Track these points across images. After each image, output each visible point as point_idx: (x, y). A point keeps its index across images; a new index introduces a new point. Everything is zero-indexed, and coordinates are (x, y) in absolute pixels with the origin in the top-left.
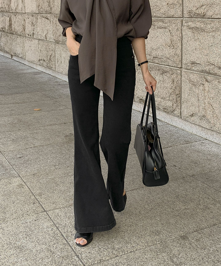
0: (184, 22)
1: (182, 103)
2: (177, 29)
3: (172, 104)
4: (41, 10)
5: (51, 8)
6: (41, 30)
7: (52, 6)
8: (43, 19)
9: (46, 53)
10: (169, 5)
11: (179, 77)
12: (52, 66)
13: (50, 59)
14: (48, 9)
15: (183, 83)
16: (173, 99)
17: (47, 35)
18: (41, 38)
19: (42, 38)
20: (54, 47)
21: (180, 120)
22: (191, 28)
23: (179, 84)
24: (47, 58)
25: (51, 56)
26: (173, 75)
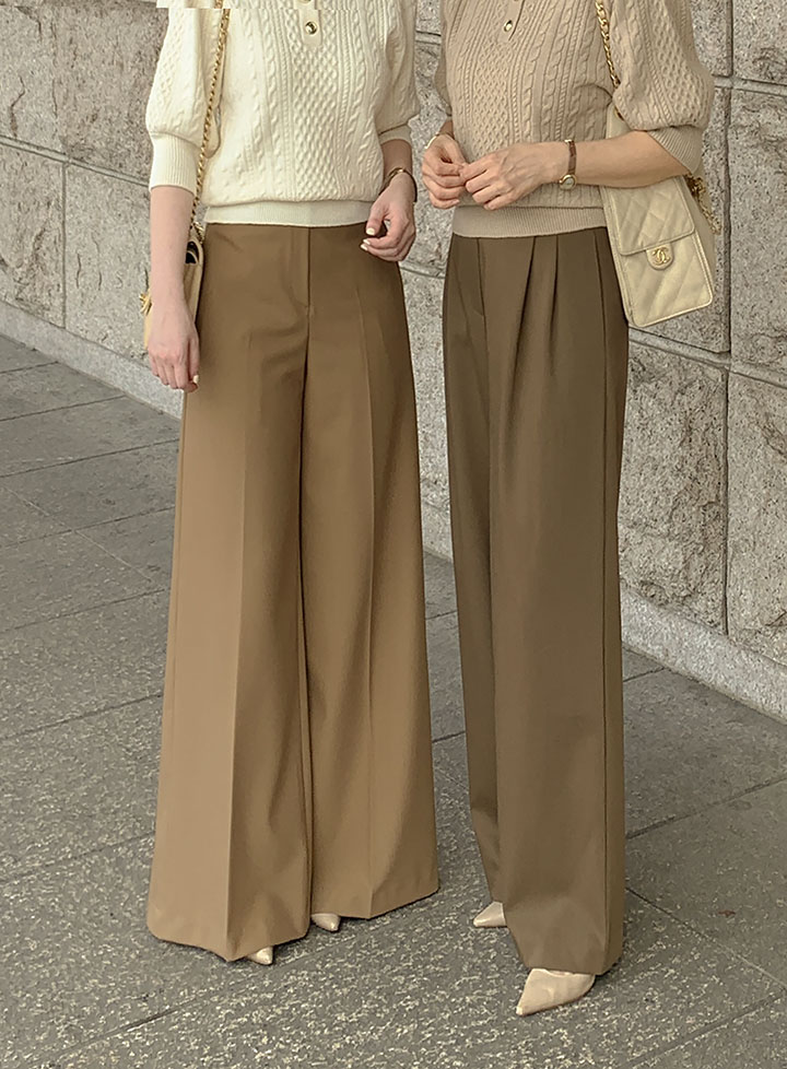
0: (737, 105)
1: (730, 550)
3: (681, 558)
9: (15, 216)
11: (718, 406)
12: (45, 301)
13: (37, 257)
15: (733, 442)
16: (691, 532)
17: (19, 104)
20: (60, 182)
21: (722, 646)
22: (772, 142)
23: (716, 445)
24: (21, 249)
25: (40, 235)
26: (685, 397)
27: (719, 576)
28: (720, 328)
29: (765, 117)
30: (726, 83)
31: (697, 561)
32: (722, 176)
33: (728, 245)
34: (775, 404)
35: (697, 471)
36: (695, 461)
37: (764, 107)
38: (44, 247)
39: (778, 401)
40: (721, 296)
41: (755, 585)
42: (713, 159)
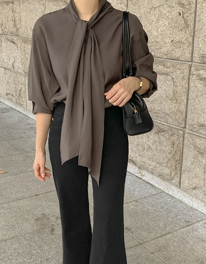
0: (193, 69)
1: (183, 171)
2: (183, 78)
3: (169, 171)
4: (6, 30)
5: (18, 29)
6: (7, 57)
7: (19, 26)
8: (9, 42)
9: (15, 86)
10: (174, 43)
11: (181, 139)
12: (22, 103)
13: (20, 95)
14: (14, 30)
15: (185, 148)
16: (172, 166)
17: (14, 63)
18: (7, 66)
19: (9, 67)
20: (24, 80)
21: (178, 190)
22: (203, 78)
23: (180, 148)
24: (16, 93)
25: (20, 90)
26: (172, 137)
27: (179, 176)
28: (183, 122)
29: (201, 72)
30: (190, 63)
31: (173, 172)
32: (187, 86)
33: (187, 103)
34: (197, 140)
35: (175, 153)
36: (174, 151)
37: (201, 69)
38: (21, 93)
39: (198, 140)
40: (184, 115)
41: (189, 179)
42: (185, 82)
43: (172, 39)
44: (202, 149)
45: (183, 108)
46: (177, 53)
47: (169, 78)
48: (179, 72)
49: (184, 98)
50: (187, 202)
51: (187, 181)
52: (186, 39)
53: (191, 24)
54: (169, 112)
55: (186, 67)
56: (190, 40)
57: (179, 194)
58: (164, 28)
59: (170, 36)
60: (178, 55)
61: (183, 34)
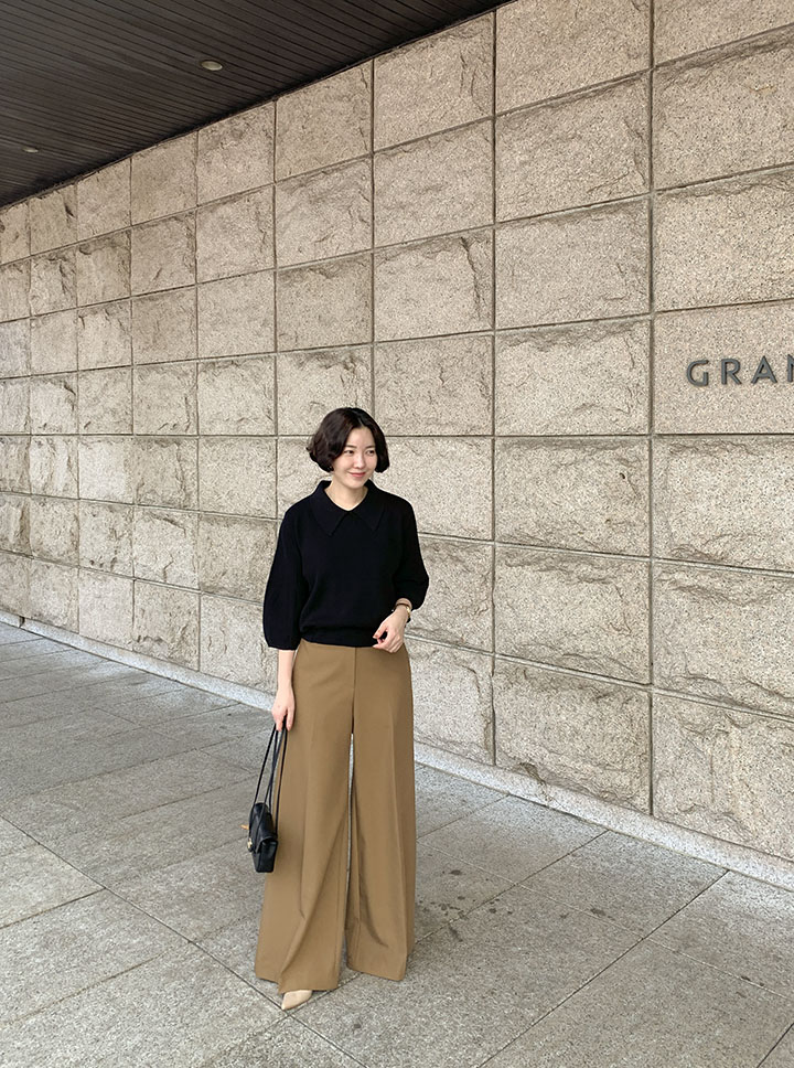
0: (656, 570)
2: (638, 587)
9: (167, 620)
19: (150, 575)
21: (649, 820)
23: (646, 727)
26: (628, 706)
27: (647, 788)
28: (647, 673)
29: (677, 576)
30: (647, 560)
31: (637, 781)
32: (647, 602)
33: (651, 635)
34: (684, 707)
35: (637, 739)
37: (677, 571)
39: (686, 706)
40: (647, 658)
41: (674, 792)
42: (642, 596)
43: (607, 517)
44: (698, 726)
45: (643, 645)
46: (620, 542)
47: (611, 587)
48: (628, 577)
49: (644, 625)
50: (669, 845)
51: (671, 797)
52: (637, 518)
53: (645, 493)
54: (617, 654)
55: (641, 566)
56: (645, 518)
57: (650, 830)
58: (591, 499)
59: (603, 512)
60: (621, 546)
61: (630, 509)
